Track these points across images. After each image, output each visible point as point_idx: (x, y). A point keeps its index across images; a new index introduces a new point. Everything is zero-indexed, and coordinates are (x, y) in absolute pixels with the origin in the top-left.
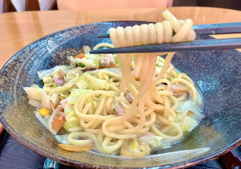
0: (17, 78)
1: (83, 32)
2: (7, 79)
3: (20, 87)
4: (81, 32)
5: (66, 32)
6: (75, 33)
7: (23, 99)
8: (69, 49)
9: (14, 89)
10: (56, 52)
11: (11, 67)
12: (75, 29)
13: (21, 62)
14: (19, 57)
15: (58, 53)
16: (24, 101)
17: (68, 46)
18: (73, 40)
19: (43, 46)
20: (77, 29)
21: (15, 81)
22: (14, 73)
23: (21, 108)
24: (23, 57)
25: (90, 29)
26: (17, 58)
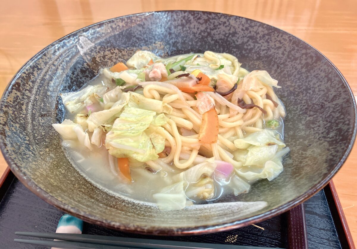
0: (34, 91)
1: (130, 25)
2: (19, 94)
3: (38, 104)
4: (127, 25)
5: (105, 25)
6: (118, 26)
7: (40, 121)
8: (109, 48)
9: (29, 108)
10: (90, 53)
11: (26, 76)
12: (118, 20)
13: (41, 69)
14: (38, 62)
15: (93, 55)
16: (41, 124)
17: (108, 45)
18: (115, 36)
19: (72, 46)
20: (121, 21)
21: (30, 96)
22: (29, 85)
23: (36, 135)
24: (43, 62)
25: (140, 21)
26: (35, 64)
